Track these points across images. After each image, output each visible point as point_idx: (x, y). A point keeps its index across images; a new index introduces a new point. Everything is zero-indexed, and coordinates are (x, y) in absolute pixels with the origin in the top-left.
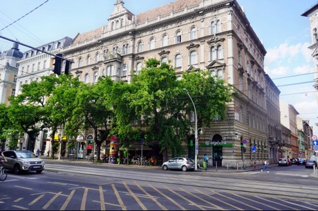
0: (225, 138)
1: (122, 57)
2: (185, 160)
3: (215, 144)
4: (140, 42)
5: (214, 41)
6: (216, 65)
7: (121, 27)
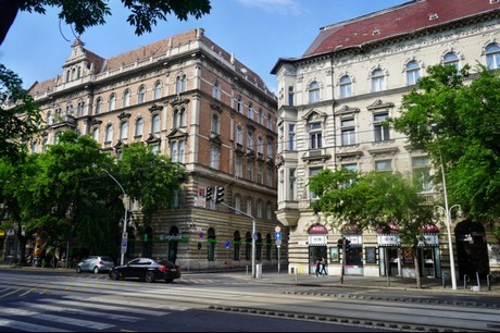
0: (180, 231)
1: (76, 120)
2: (99, 259)
3: (170, 238)
4: (99, 100)
5: (178, 103)
6: (178, 134)
7: (79, 78)
